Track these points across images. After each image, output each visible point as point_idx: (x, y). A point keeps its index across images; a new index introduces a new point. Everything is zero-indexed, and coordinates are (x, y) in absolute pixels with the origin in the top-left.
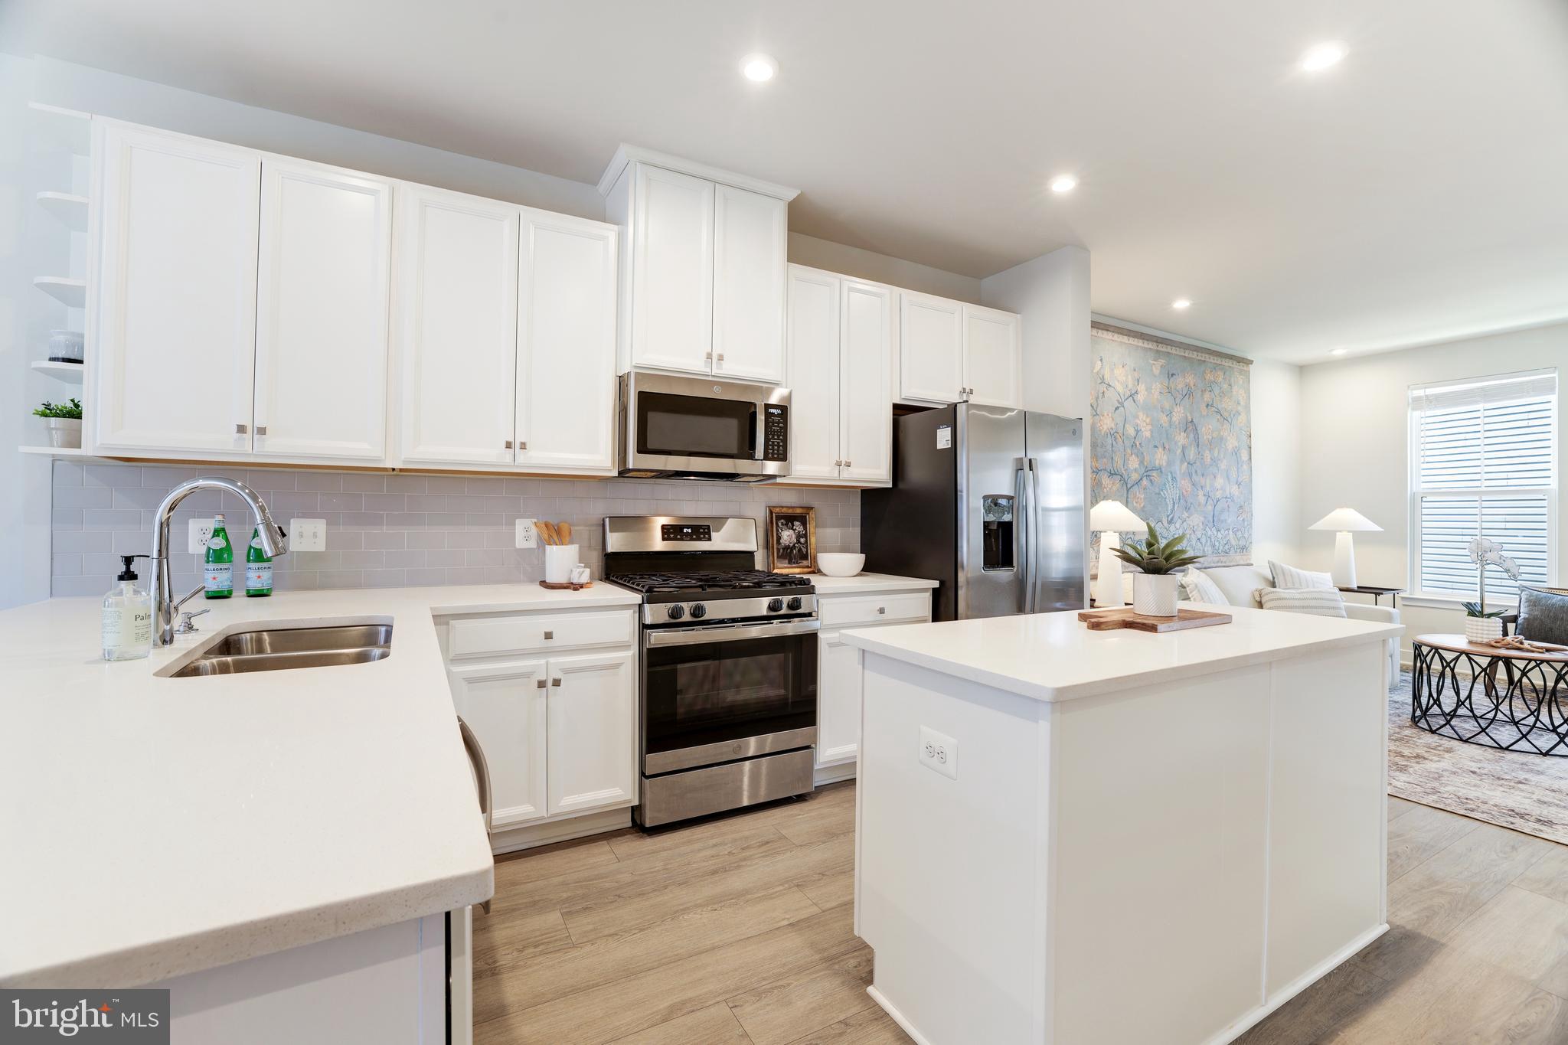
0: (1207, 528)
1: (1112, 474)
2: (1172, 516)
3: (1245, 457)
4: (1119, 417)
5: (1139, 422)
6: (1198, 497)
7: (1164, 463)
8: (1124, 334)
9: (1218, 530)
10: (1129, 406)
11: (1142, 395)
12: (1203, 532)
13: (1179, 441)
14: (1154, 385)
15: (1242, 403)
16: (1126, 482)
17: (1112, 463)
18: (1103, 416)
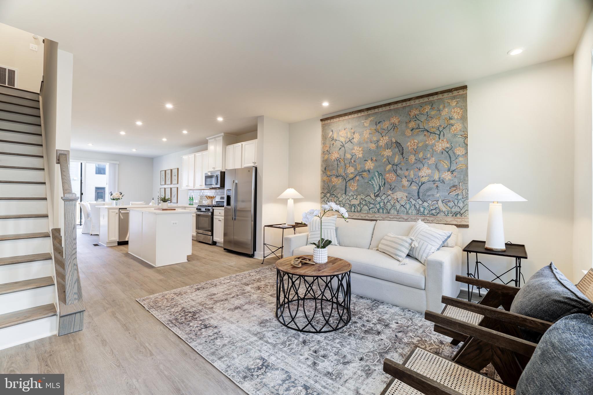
0: (411, 200)
1: (337, 177)
2: (378, 193)
4: (342, 152)
5: (355, 151)
6: (402, 182)
7: (372, 167)
8: (345, 116)
9: (423, 201)
10: (348, 146)
11: (357, 138)
12: (407, 202)
13: (384, 155)
14: (365, 132)
15: (456, 117)
16: (345, 179)
17: (338, 172)
18: (333, 153)
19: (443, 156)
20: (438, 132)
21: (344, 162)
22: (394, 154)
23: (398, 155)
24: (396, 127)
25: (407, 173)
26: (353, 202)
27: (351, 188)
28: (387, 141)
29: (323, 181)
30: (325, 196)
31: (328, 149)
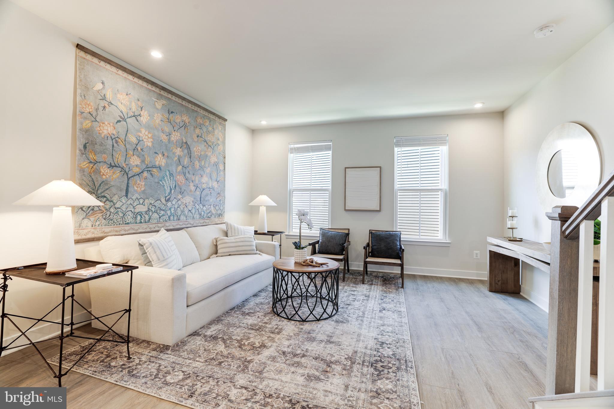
0: (196, 205)
1: (111, 166)
2: (169, 197)
3: (221, 168)
4: (121, 128)
5: (142, 135)
6: (190, 187)
7: (163, 164)
9: (203, 205)
10: (132, 122)
11: (145, 118)
12: (193, 207)
13: (176, 153)
14: (156, 114)
15: (221, 140)
16: (126, 173)
17: (113, 159)
18: (103, 123)
19: (214, 168)
20: (212, 147)
21: (125, 146)
22: (184, 156)
23: (188, 158)
24: (186, 127)
25: (193, 178)
26: (139, 208)
27: (136, 188)
28: (179, 138)
29: (82, 170)
31: (91, 110)
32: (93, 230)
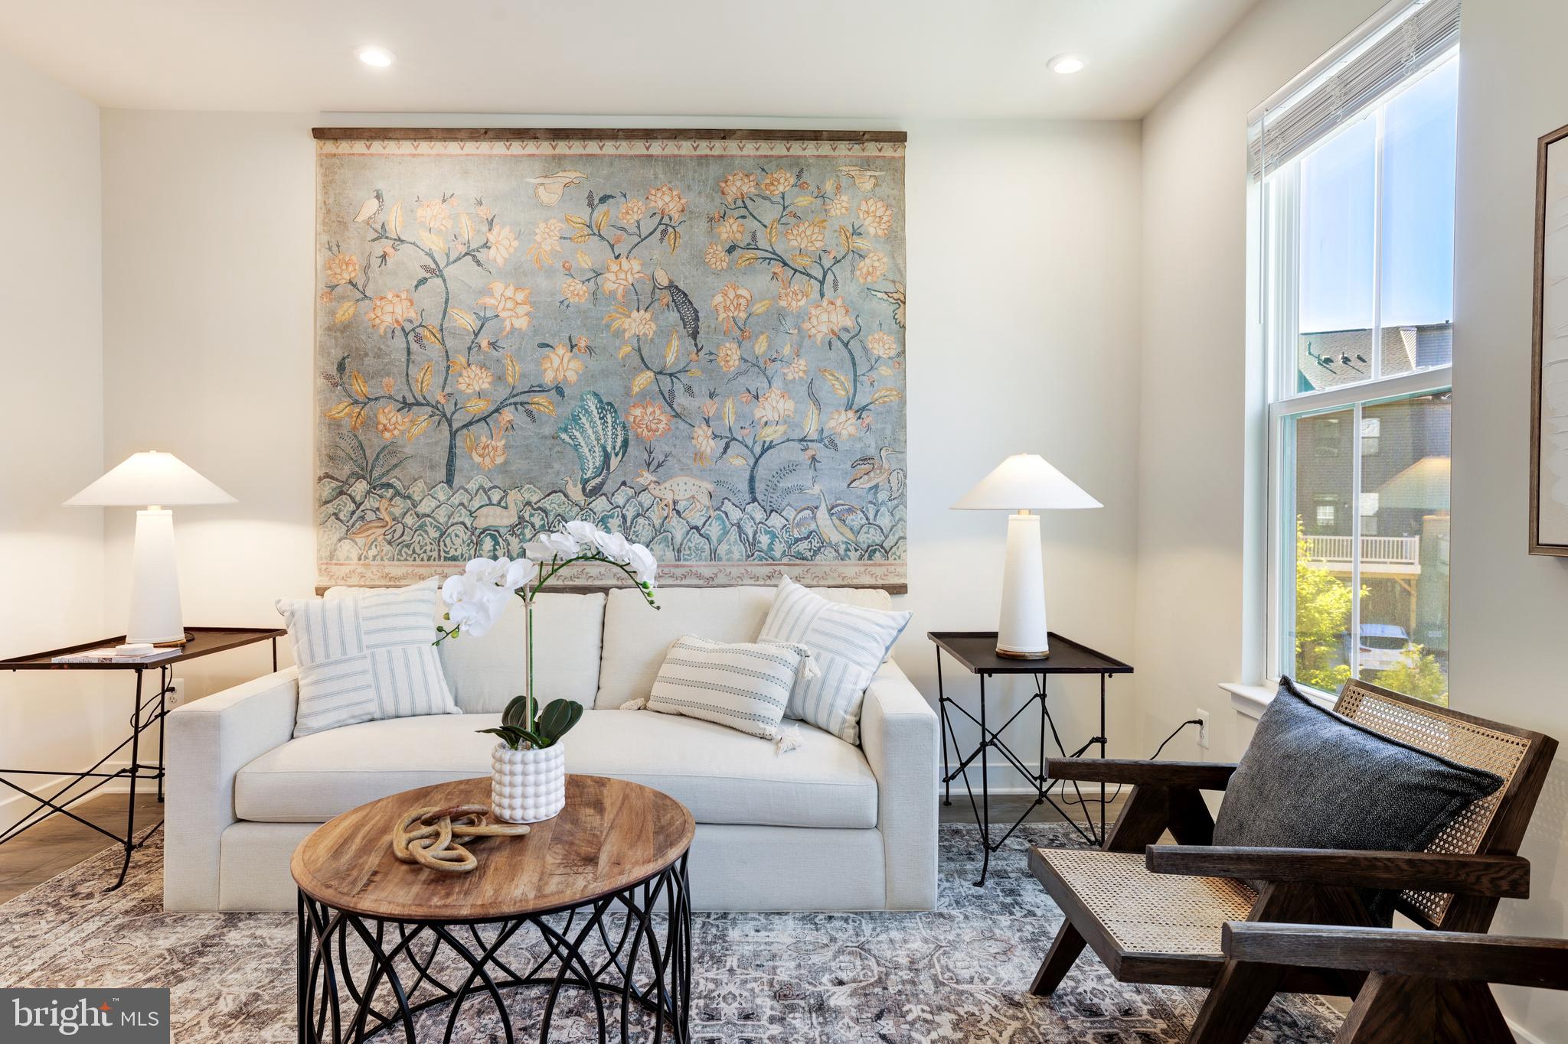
0: (728, 506)
1: (406, 405)
2: (598, 480)
3: (881, 346)
4: (430, 298)
5: (493, 301)
6: (694, 442)
7: (572, 377)
8: (445, 139)
9: (768, 509)
10: (460, 273)
11: (503, 248)
12: (712, 513)
13: (624, 331)
14: (542, 226)
15: (872, 231)
16: (447, 419)
17: (409, 385)
18: (382, 298)
19: (832, 355)
20: (818, 273)
21: (443, 343)
22: (664, 333)
23: (680, 338)
24: (670, 230)
25: (711, 408)
26: (487, 516)
27: (477, 459)
28: (637, 276)
29: (333, 424)
30: (341, 493)
31: (353, 275)
32: (360, 569)
